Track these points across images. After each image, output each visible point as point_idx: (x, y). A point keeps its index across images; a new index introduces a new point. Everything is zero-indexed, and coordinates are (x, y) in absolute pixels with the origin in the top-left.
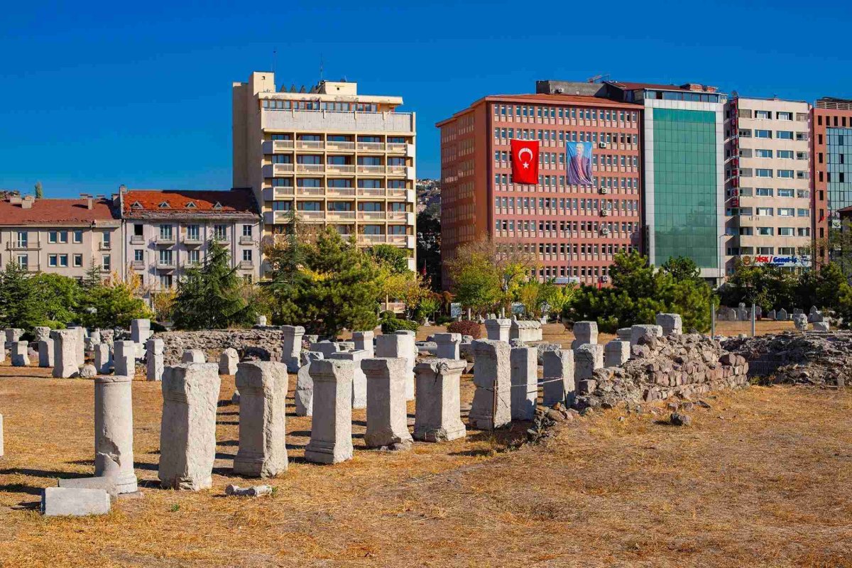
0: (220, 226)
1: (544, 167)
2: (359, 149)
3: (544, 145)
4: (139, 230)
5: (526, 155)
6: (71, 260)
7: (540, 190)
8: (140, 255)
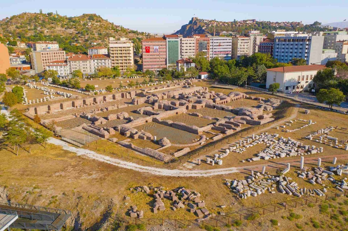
0: (105, 60)
1: (151, 50)
2: (123, 49)
3: (151, 47)
4: (94, 61)
5: (148, 49)
6: (86, 68)
7: (150, 53)
8: (94, 64)
